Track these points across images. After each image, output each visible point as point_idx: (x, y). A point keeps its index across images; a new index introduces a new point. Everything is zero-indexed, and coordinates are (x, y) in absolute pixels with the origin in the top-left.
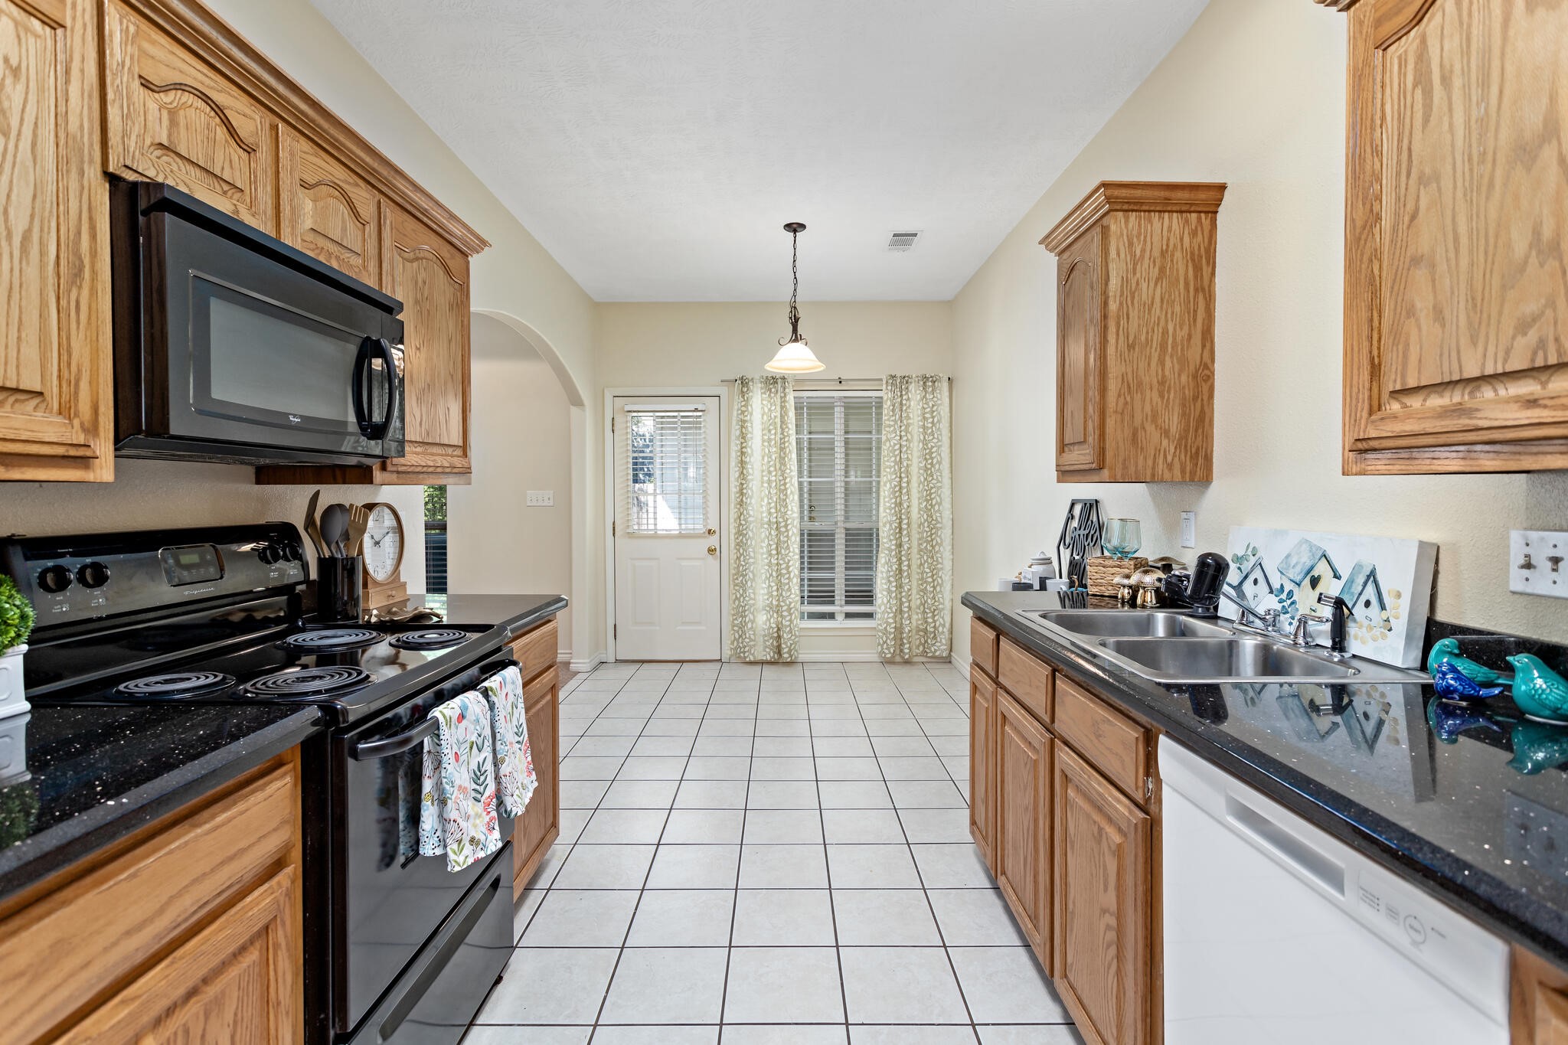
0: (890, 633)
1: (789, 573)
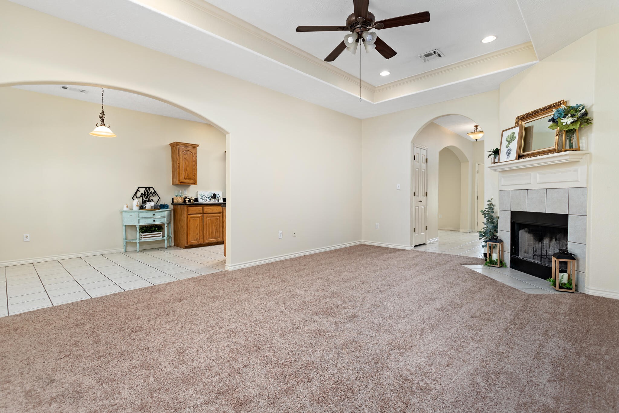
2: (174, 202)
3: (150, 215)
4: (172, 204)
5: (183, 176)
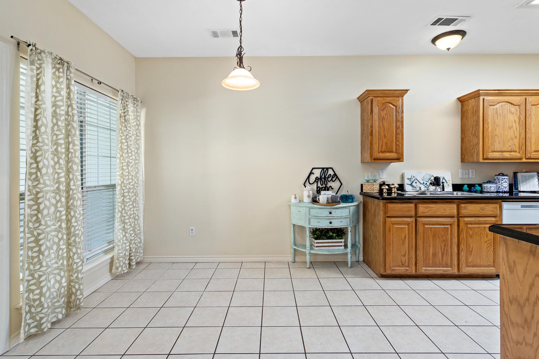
0: (127, 256)
2: (364, 191)
3: (325, 212)
4: (361, 194)
5: (378, 148)
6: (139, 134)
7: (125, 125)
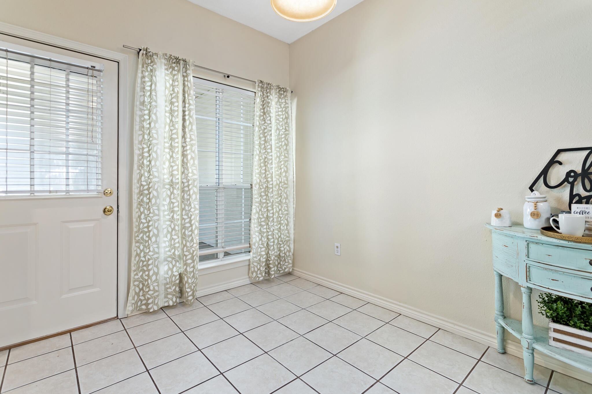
0: (263, 262)
1: (191, 226)
3: (575, 260)
6: (288, 128)
7: (264, 118)
